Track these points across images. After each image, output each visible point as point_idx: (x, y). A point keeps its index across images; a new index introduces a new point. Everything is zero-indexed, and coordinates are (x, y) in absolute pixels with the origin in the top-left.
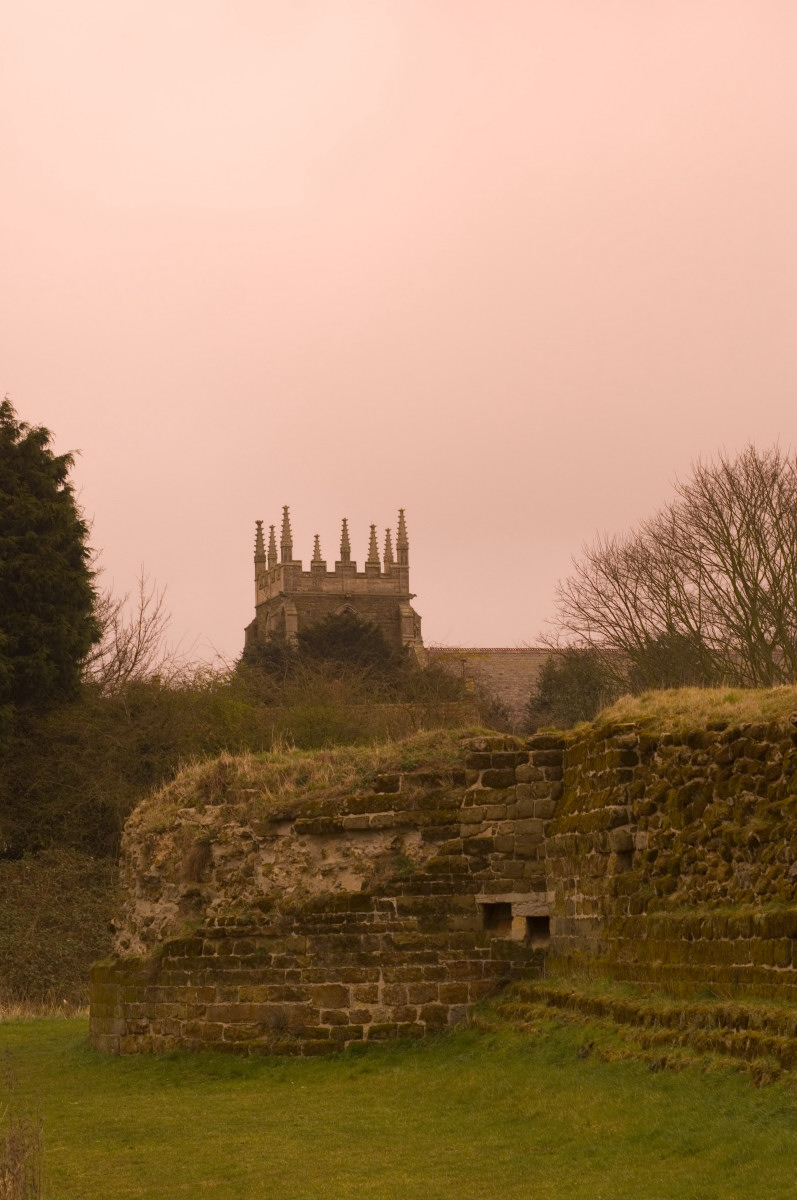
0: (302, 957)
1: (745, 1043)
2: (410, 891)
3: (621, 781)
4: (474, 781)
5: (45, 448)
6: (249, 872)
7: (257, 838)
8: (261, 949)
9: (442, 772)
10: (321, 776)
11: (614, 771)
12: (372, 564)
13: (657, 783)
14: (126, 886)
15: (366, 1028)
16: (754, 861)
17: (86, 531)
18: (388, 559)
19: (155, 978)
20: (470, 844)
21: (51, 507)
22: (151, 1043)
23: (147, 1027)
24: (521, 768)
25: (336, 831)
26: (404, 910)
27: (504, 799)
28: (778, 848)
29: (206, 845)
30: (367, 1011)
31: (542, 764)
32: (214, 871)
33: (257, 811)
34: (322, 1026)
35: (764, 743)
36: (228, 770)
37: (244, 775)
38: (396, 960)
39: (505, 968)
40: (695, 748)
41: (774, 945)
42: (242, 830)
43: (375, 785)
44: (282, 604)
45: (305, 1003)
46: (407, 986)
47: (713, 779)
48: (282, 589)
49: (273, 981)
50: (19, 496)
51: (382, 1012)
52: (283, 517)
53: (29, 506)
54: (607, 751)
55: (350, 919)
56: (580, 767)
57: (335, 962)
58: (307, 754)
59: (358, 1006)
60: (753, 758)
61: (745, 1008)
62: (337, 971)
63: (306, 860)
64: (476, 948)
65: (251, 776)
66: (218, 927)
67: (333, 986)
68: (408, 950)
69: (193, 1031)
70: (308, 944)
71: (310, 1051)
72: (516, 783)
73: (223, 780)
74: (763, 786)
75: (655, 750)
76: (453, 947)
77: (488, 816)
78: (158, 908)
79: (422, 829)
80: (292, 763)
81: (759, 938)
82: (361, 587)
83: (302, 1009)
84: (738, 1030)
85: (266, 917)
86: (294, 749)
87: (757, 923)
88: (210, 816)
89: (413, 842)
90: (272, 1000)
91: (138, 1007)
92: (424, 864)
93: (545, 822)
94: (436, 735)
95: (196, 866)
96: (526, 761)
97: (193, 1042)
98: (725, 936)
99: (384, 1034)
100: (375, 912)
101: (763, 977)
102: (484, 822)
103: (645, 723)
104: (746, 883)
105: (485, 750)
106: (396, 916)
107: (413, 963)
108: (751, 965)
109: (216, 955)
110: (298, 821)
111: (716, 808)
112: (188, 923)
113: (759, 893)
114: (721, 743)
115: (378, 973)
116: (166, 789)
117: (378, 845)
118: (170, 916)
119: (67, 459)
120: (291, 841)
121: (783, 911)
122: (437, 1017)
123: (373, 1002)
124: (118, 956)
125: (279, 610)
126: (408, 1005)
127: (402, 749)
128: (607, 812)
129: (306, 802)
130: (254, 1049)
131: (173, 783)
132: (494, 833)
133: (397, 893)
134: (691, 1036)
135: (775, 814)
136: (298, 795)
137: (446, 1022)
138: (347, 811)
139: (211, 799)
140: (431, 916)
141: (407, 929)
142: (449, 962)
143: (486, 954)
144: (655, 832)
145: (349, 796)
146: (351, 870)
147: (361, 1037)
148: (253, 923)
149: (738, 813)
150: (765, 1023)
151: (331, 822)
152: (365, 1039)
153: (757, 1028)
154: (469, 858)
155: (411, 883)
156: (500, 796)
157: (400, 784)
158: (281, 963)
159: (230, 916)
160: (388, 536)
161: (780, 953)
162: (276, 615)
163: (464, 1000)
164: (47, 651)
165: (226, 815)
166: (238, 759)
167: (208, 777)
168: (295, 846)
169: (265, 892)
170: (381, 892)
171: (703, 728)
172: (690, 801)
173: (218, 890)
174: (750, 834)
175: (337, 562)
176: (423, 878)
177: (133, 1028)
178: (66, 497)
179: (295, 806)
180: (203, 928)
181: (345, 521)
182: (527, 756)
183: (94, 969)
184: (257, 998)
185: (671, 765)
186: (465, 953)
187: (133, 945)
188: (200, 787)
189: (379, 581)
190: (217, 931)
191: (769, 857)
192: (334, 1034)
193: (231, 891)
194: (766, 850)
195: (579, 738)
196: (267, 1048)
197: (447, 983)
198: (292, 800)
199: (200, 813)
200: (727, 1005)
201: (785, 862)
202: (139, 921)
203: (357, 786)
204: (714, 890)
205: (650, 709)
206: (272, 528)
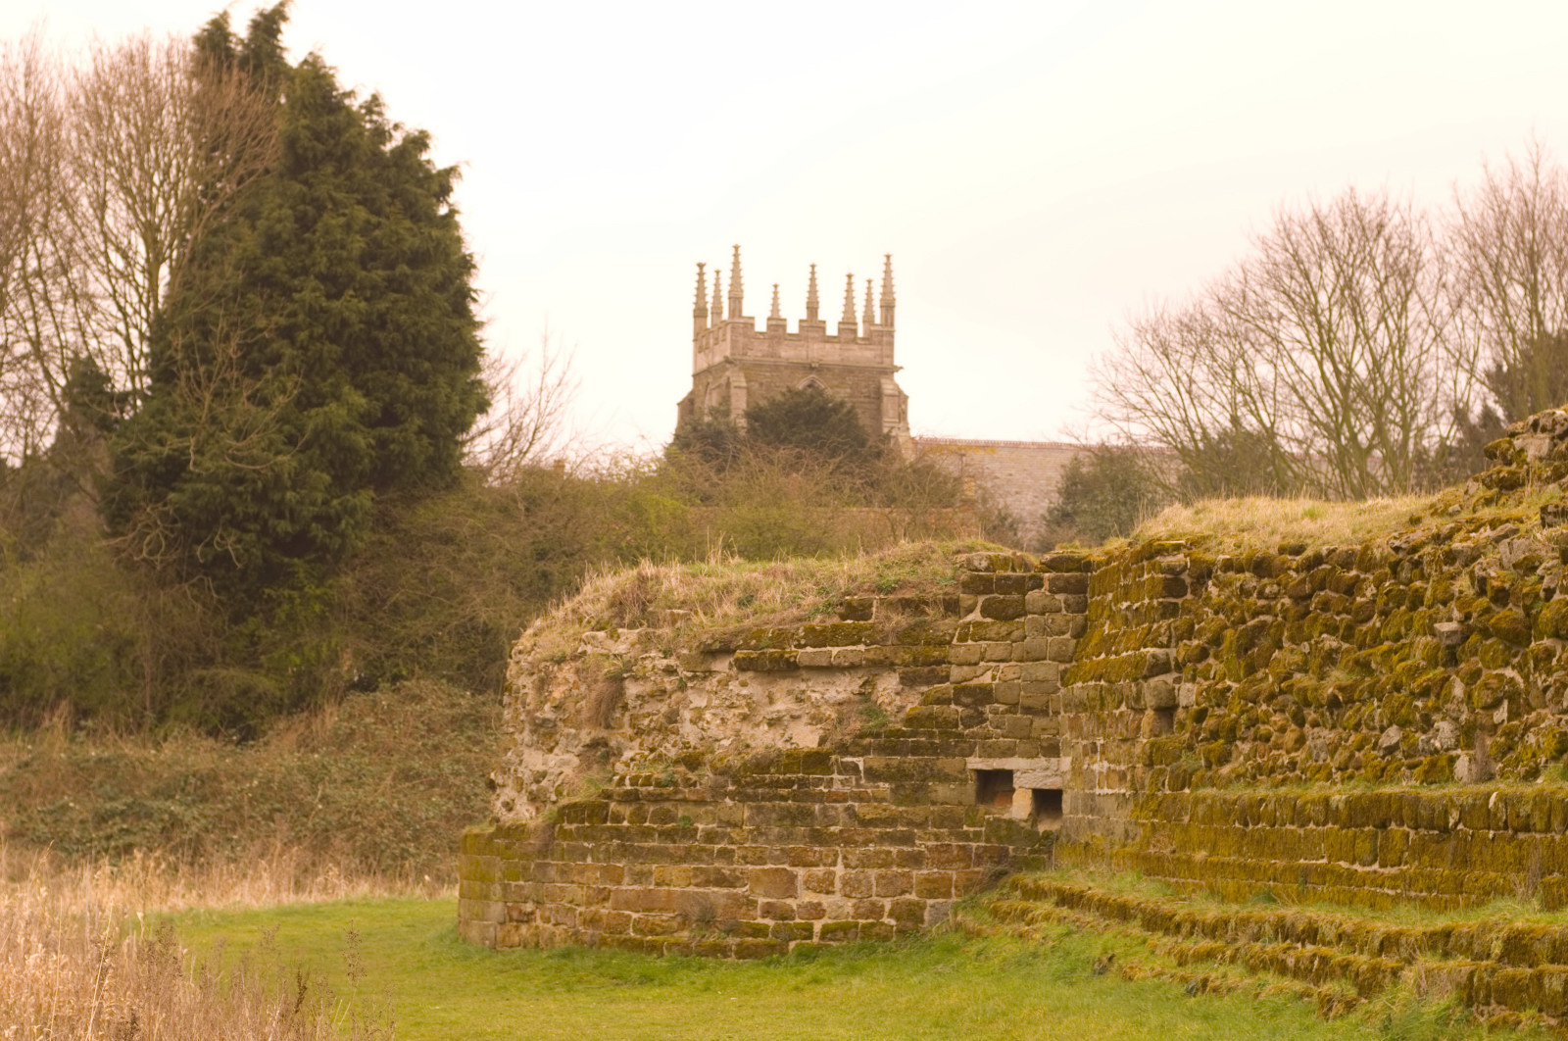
0: (738, 830)
1: (1312, 962)
2: (882, 750)
3: (1163, 616)
4: (970, 610)
5: (424, 156)
6: (673, 717)
7: (684, 673)
8: (684, 818)
9: (929, 597)
10: (773, 595)
11: (1155, 602)
12: (847, 325)
13: (1210, 621)
14: (511, 730)
15: (818, 926)
16: (1334, 727)
17: (474, 267)
18: (868, 319)
19: (545, 851)
20: (962, 692)
21: (430, 234)
22: (537, 935)
23: (532, 913)
24: (1033, 595)
25: (788, 668)
26: (873, 775)
27: (1009, 634)
28: (1366, 711)
29: (617, 680)
30: (819, 904)
31: (1060, 591)
32: (627, 714)
33: (686, 638)
34: (760, 921)
35: (1353, 573)
36: (650, 584)
37: (670, 591)
38: (860, 839)
39: (1001, 856)
40: (1261, 577)
41: (1355, 837)
42: (665, 662)
43: (841, 610)
44: (728, 373)
45: (740, 891)
46: (873, 873)
47: (1284, 618)
48: (728, 353)
49: (698, 860)
50: (388, 218)
51: (839, 906)
52: (732, 259)
53: (402, 231)
54: (1146, 576)
55: (802, 783)
56: (1110, 596)
57: (780, 838)
58: (753, 567)
59: (808, 897)
60: (1337, 592)
61: (1315, 917)
62: (782, 850)
63: (748, 705)
64: (965, 828)
65: (680, 593)
66: (629, 788)
67: (777, 870)
68: (876, 826)
69: (593, 921)
70: (747, 814)
71: (743, 953)
72: (1025, 614)
73: (642, 596)
74: (1350, 628)
75: (1209, 577)
76: (934, 826)
77: (988, 657)
78: (553, 760)
79: (901, 669)
80: (734, 577)
81: (1336, 827)
82: (832, 354)
83: (735, 898)
84: (1303, 945)
85: (693, 776)
86: (737, 559)
87: (1334, 806)
88: (625, 642)
89: (888, 686)
90: (697, 885)
91: (522, 888)
92: (902, 715)
93: (1062, 667)
94: (923, 549)
95: (603, 706)
96: (1040, 586)
97: (592, 936)
98: (1292, 823)
99: (840, 934)
100: (835, 776)
101: (1339, 877)
102: (982, 664)
103: (1195, 543)
104: (1323, 755)
105: (987, 569)
106: (863, 782)
107: (882, 844)
108: (1324, 861)
109: (625, 823)
110: (739, 654)
111: (1287, 655)
112: (590, 781)
113: (1338, 769)
114: (1297, 570)
115: (836, 855)
116: (569, 605)
117: (843, 688)
118: (568, 771)
119: (451, 171)
120: (730, 678)
121: (1369, 793)
122: (911, 915)
123: (828, 893)
124: (497, 820)
125: (723, 381)
126: (874, 898)
127: (877, 564)
128: (1143, 657)
129: (749, 630)
130: (670, 947)
131: (578, 598)
132: (994, 678)
133: (865, 751)
134: (1242, 951)
135: (1364, 666)
136: (739, 620)
137: (922, 921)
138: (803, 642)
139: (627, 621)
140: (907, 784)
141: (876, 799)
142: (929, 844)
143: (977, 836)
144: (1206, 684)
145: (807, 624)
146: (805, 719)
147: (810, 937)
148: (675, 784)
149: (1315, 663)
150: (1340, 937)
151: (782, 656)
152: (816, 940)
153: (1330, 943)
154: (960, 709)
155: (882, 740)
156: (1004, 630)
157: (874, 609)
158: (710, 837)
159: (645, 773)
160: (869, 288)
161: (1363, 847)
162: (719, 386)
163: (948, 895)
164: (418, 421)
165: (646, 641)
166: (663, 570)
167: (624, 592)
168: (734, 686)
169: (692, 744)
170: (843, 749)
171: (1273, 551)
172: (1253, 645)
173: (631, 739)
174: (1330, 691)
175: (801, 321)
176: (898, 733)
177: (515, 915)
178: (449, 222)
179: (736, 634)
180: (611, 787)
181: (813, 266)
182: (1042, 579)
183: (466, 836)
184: (677, 881)
185: (1229, 598)
186: (951, 834)
187: (518, 807)
188: (612, 605)
189: (856, 347)
190: (627, 793)
191: (1353, 722)
192: (776, 932)
193: (649, 741)
194: (1350, 712)
195: (1110, 558)
196: (687, 946)
197: (925, 872)
198: (733, 626)
199: (612, 637)
200: (1290, 912)
201: (1374, 729)
202: (526, 775)
203: (817, 610)
204: (1279, 763)
205: (1204, 524)
206: (718, 272)
